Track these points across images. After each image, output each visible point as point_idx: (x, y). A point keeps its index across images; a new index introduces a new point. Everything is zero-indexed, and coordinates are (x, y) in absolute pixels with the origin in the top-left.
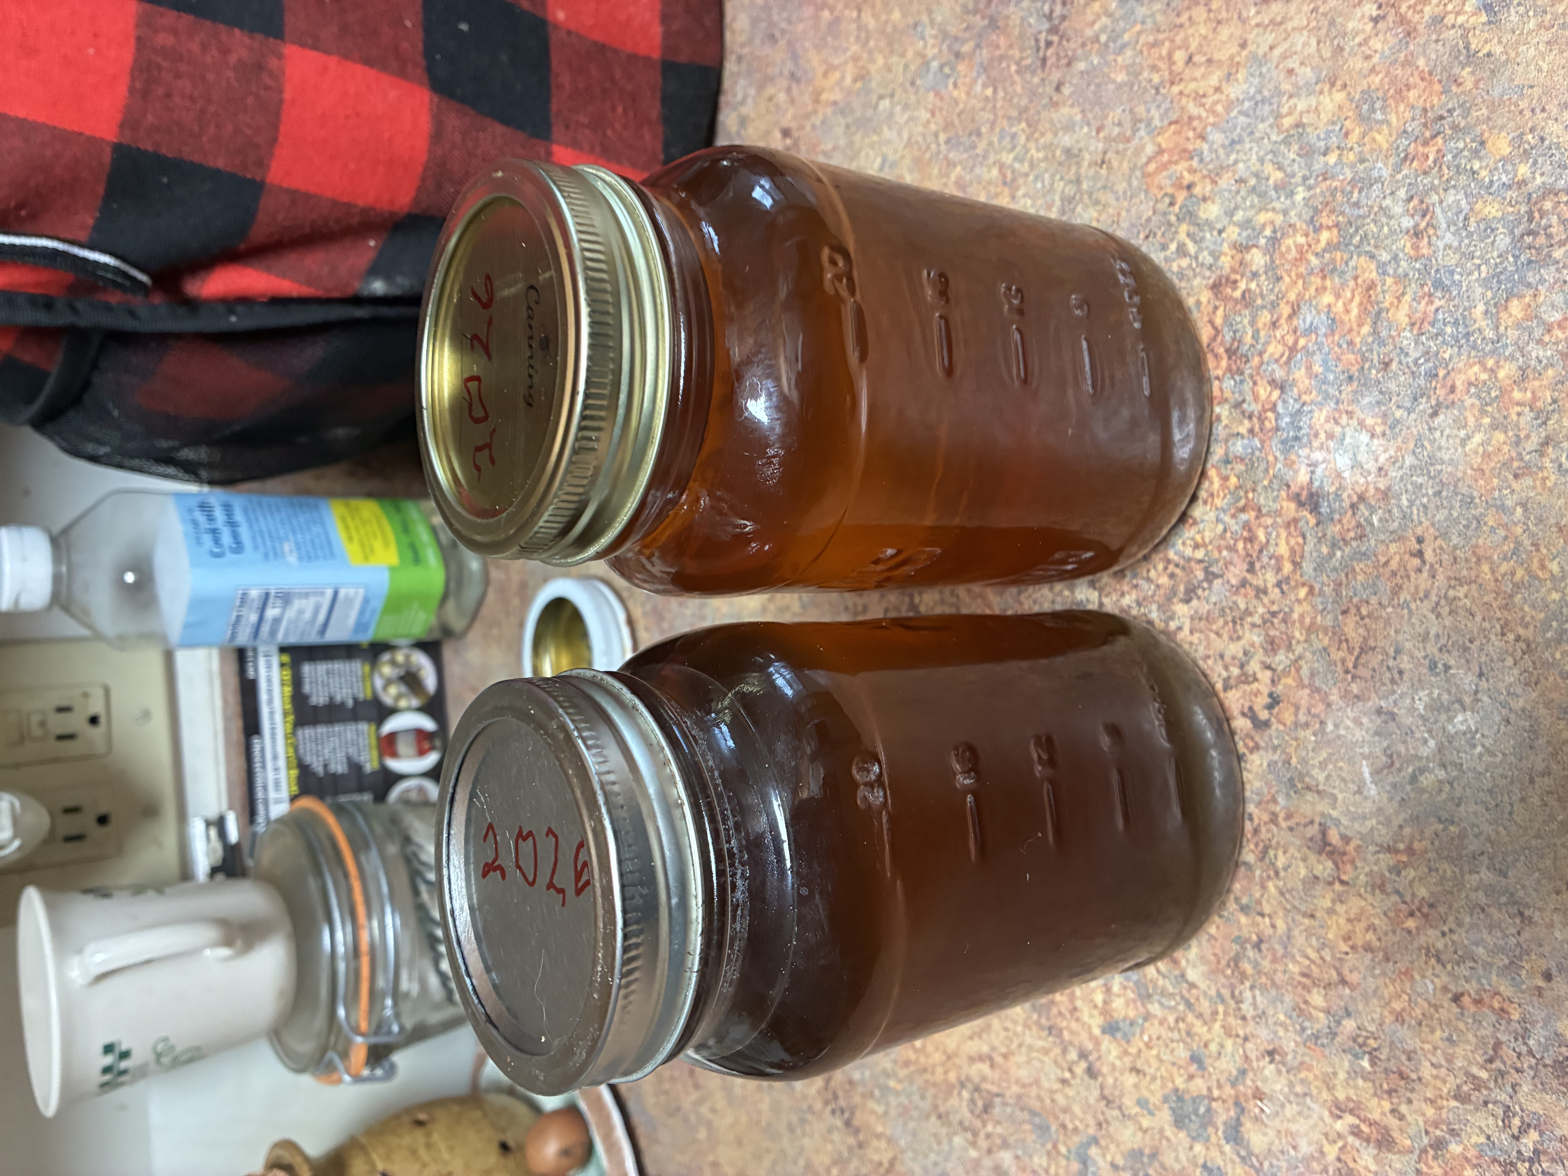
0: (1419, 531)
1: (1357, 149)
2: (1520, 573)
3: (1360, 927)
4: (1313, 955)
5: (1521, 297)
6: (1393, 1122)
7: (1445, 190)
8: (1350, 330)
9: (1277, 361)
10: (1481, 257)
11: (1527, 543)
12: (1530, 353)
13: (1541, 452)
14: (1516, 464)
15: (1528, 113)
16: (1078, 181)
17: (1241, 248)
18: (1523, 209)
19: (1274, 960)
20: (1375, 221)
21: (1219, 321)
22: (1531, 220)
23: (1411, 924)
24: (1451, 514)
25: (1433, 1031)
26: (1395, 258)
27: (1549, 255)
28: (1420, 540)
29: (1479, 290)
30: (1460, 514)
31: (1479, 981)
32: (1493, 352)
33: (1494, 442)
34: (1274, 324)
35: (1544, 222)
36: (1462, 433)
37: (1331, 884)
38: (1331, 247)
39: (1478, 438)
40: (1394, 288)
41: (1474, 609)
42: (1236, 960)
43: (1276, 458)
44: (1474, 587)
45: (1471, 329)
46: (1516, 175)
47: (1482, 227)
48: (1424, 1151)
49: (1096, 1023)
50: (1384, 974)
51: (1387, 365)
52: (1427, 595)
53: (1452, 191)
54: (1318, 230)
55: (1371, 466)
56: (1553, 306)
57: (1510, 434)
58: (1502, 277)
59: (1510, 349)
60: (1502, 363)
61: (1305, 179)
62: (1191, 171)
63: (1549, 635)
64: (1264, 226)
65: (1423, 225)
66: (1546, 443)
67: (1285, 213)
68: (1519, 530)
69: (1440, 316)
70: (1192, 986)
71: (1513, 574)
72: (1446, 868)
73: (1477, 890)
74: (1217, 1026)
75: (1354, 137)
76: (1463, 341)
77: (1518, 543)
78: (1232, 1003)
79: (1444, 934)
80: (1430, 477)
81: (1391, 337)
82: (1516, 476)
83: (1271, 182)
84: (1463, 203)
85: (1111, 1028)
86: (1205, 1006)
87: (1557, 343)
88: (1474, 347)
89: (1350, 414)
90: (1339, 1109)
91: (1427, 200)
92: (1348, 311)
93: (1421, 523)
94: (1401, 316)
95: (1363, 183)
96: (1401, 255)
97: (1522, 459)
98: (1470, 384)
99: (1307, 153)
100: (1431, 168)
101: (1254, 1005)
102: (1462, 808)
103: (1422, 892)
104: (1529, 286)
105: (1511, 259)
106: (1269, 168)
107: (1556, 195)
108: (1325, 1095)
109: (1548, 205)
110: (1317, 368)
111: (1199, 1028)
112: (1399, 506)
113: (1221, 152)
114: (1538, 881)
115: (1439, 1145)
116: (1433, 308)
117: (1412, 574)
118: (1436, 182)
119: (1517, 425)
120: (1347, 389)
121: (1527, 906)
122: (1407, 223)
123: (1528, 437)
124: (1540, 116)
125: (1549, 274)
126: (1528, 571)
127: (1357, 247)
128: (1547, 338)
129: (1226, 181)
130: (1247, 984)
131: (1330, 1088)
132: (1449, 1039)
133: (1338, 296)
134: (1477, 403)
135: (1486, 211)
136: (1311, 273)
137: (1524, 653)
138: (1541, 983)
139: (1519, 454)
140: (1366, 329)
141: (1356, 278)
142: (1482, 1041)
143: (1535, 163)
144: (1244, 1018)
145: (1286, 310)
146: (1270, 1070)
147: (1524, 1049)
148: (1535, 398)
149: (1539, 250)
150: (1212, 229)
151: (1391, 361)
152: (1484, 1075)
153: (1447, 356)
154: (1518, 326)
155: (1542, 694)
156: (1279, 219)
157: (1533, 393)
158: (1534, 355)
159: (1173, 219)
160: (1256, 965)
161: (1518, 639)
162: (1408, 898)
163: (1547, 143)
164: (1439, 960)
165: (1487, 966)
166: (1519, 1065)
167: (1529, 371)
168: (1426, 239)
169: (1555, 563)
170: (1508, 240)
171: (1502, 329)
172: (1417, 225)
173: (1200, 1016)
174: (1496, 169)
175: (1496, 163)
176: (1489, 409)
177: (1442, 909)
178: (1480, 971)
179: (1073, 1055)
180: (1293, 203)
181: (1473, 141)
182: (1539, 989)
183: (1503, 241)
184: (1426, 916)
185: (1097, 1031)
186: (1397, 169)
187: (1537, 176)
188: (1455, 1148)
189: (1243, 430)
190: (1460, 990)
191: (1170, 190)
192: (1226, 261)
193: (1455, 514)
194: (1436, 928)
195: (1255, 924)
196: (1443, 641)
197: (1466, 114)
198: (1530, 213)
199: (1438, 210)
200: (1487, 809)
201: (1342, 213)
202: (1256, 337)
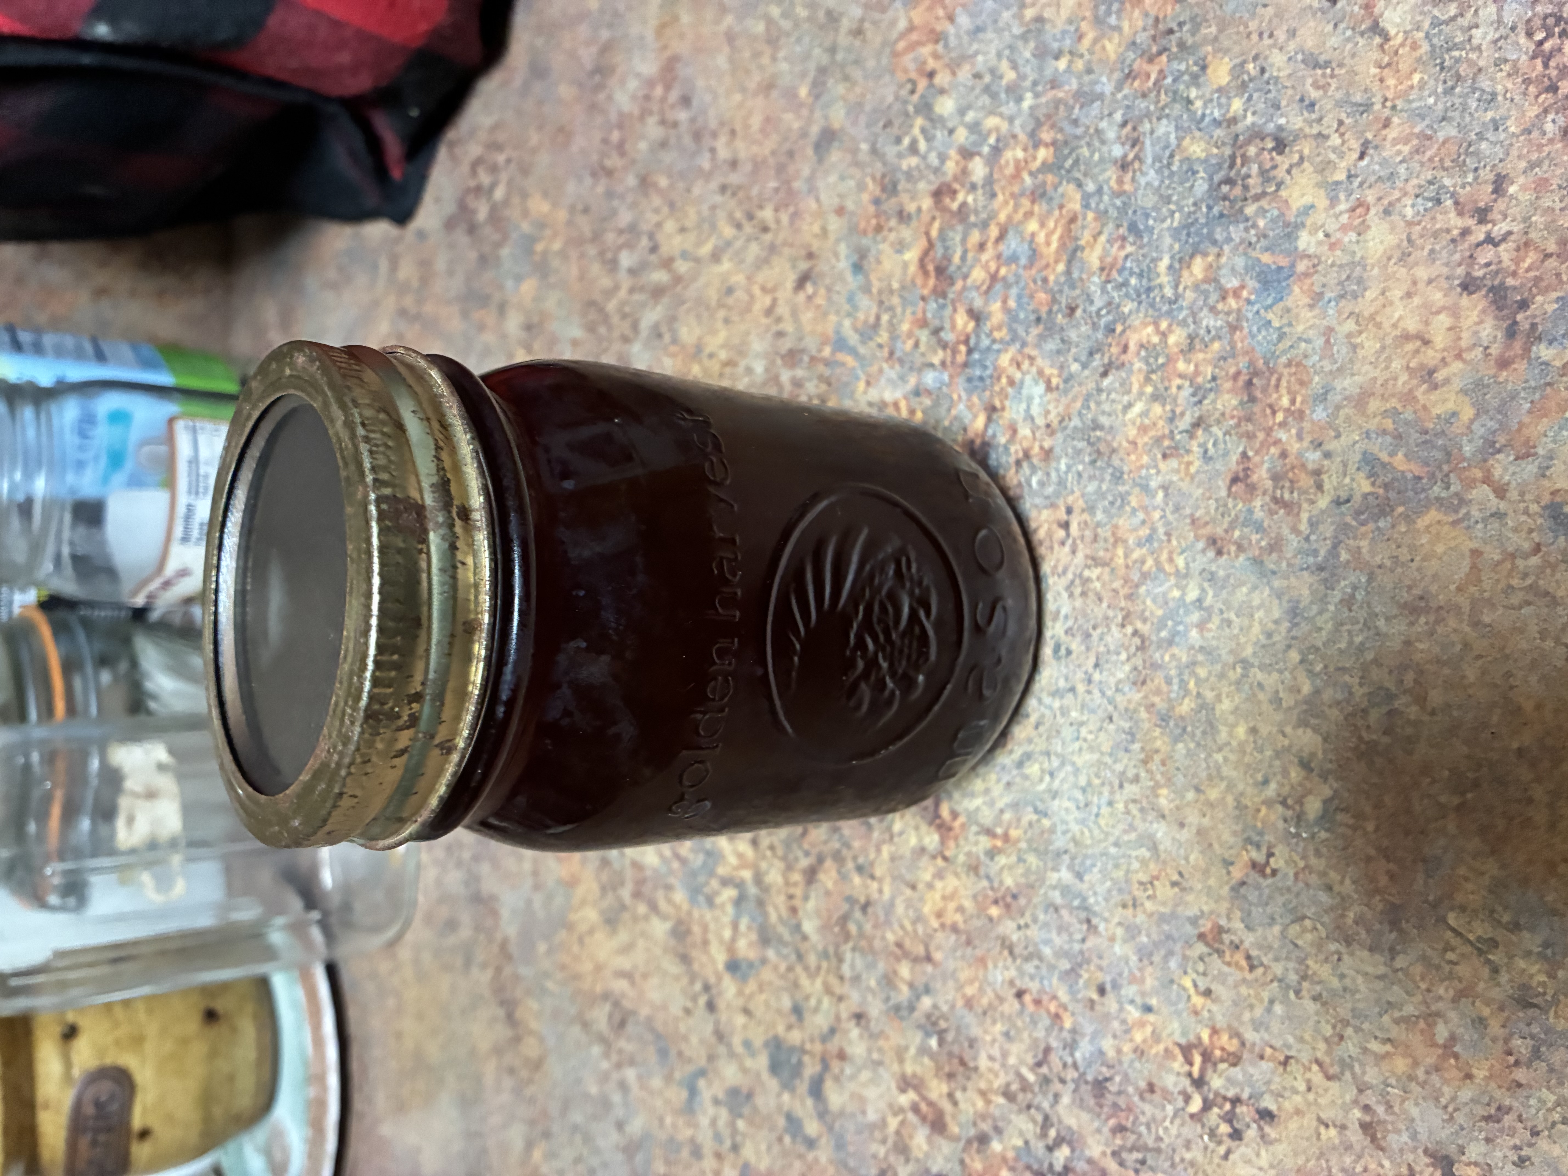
0: (1070, 499)
1: (1087, 56)
2: (1150, 562)
3: (952, 906)
4: (909, 927)
5: (1205, 255)
6: (947, 1106)
7: (1159, 119)
8: (1047, 266)
9: (978, 288)
10: (1177, 203)
11: (1161, 530)
12: (1201, 320)
13: (1191, 433)
14: (1166, 443)
15: (1255, 37)
16: (832, 50)
17: (967, 154)
18: (1228, 151)
19: (875, 926)
20: (1089, 145)
21: (934, 233)
22: (1232, 166)
23: (994, 911)
24: (1100, 488)
25: (994, 1022)
26: (1100, 191)
27: (1241, 210)
28: (1069, 511)
29: (1168, 240)
30: (1109, 490)
31: (1041, 982)
32: (1169, 313)
33: (1151, 415)
34: (982, 246)
35: (1244, 170)
36: (1126, 399)
37: (934, 857)
38: (1046, 167)
39: (1138, 407)
40: (1093, 225)
41: (1104, 594)
42: (844, 919)
43: (960, 397)
44: (1107, 570)
45: (1153, 284)
46: (1228, 111)
47: (1185, 167)
48: (969, 1142)
49: (721, 958)
50: (963, 957)
51: (1072, 310)
52: (1065, 572)
53: (1164, 121)
54: (1036, 146)
55: (1040, 422)
56: (1233, 269)
57: (1168, 408)
58: (1192, 230)
59: (1185, 312)
60: (1174, 327)
61: (1035, 83)
62: (936, 56)
63: (1163, 634)
64: (989, 132)
65: (1131, 156)
66: (1196, 425)
67: (1011, 120)
68: (1157, 515)
69: (1128, 264)
70: (805, 938)
71: (1143, 562)
72: (1032, 860)
73: (1054, 888)
74: (819, 982)
75: (1086, 42)
76: (1144, 296)
77: (1154, 530)
78: (834, 961)
79: (1019, 928)
80: (1089, 443)
81: (1081, 280)
82: (1165, 456)
83: (1004, 82)
84: (1173, 136)
85: (733, 966)
86: (812, 960)
87: (1228, 314)
88: (1152, 305)
89: (1032, 359)
90: (906, 1083)
91: (1141, 129)
92: (1048, 244)
93: (1073, 492)
94: (1093, 257)
95: (1085, 97)
96: (1105, 188)
97: (1172, 438)
98: (1142, 346)
99: (1043, 53)
100: (1150, 91)
101: (853, 966)
102: (1056, 802)
103: (1009, 881)
104: (1215, 242)
105: (1204, 209)
106: (1004, 65)
107: (1262, 139)
108: (896, 1067)
109: (1252, 151)
110: (1012, 304)
111: (804, 981)
112: (1057, 470)
113: (966, 39)
114: (1109, 891)
115: (983, 1140)
116: (1123, 254)
117: (1056, 546)
118: (1152, 108)
119: (1175, 400)
120: (1035, 331)
121: (1095, 914)
122: (1117, 151)
123: (1182, 414)
124: (1267, 41)
125: (1236, 232)
126: (1157, 562)
127: (1069, 171)
128: (1220, 306)
129: (964, 74)
130: (850, 945)
131: (901, 1060)
132: (1007, 1035)
133: (1042, 225)
134: (1144, 367)
135: (1192, 149)
136: (1022, 194)
137: (1138, 649)
138: (1095, 996)
139: (1172, 432)
140: (1061, 267)
141: (1061, 207)
142: (1035, 1042)
143: (1250, 98)
144: (841, 978)
145: (994, 232)
146: (855, 1032)
147: (1069, 1060)
148: (1197, 373)
149: (1232, 202)
150: (944, 126)
151: (1077, 306)
152: (1031, 1077)
153: (1126, 310)
154: (1196, 287)
155: (1145, 697)
156: (1004, 127)
157: (1196, 366)
158: (1204, 323)
159: (911, 109)
160: (860, 927)
161: (1135, 633)
162: (996, 885)
163: (1266, 75)
164: (1011, 953)
165: (1052, 968)
166: (1063, 1075)
167: (1197, 341)
168: (1130, 174)
169: (1182, 557)
170: (1206, 187)
171: (1181, 288)
172: (1125, 156)
173: (806, 968)
174: (1211, 100)
175: (1212, 93)
176: (1154, 377)
177: (1022, 901)
178: (1044, 971)
179: (698, 986)
180: (1020, 110)
181: (1196, 64)
182: (1092, 1002)
183: (1201, 187)
184: (1008, 907)
185: (721, 966)
186: (1119, 88)
187: (1249, 114)
188: (996, 1146)
189: (936, 360)
190: (1024, 987)
191: (913, 75)
192: (951, 167)
193: (1104, 487)
194: (1013, 919)
195: (867, 887)
196: (1070, 623)
197: (1194, 32)
198: (1233, 158)
199: (1148, 142)
200: (1078, 808)
201: (1061, 130)
202: (963, 258)
